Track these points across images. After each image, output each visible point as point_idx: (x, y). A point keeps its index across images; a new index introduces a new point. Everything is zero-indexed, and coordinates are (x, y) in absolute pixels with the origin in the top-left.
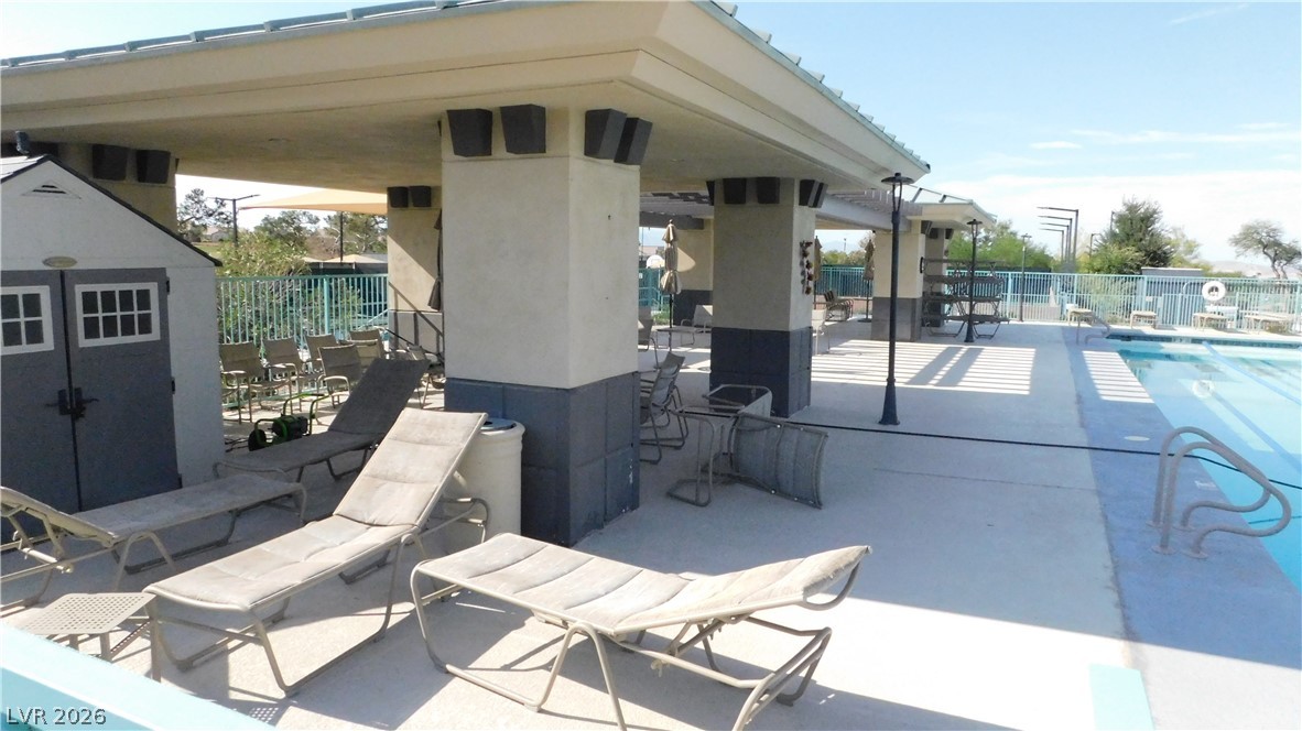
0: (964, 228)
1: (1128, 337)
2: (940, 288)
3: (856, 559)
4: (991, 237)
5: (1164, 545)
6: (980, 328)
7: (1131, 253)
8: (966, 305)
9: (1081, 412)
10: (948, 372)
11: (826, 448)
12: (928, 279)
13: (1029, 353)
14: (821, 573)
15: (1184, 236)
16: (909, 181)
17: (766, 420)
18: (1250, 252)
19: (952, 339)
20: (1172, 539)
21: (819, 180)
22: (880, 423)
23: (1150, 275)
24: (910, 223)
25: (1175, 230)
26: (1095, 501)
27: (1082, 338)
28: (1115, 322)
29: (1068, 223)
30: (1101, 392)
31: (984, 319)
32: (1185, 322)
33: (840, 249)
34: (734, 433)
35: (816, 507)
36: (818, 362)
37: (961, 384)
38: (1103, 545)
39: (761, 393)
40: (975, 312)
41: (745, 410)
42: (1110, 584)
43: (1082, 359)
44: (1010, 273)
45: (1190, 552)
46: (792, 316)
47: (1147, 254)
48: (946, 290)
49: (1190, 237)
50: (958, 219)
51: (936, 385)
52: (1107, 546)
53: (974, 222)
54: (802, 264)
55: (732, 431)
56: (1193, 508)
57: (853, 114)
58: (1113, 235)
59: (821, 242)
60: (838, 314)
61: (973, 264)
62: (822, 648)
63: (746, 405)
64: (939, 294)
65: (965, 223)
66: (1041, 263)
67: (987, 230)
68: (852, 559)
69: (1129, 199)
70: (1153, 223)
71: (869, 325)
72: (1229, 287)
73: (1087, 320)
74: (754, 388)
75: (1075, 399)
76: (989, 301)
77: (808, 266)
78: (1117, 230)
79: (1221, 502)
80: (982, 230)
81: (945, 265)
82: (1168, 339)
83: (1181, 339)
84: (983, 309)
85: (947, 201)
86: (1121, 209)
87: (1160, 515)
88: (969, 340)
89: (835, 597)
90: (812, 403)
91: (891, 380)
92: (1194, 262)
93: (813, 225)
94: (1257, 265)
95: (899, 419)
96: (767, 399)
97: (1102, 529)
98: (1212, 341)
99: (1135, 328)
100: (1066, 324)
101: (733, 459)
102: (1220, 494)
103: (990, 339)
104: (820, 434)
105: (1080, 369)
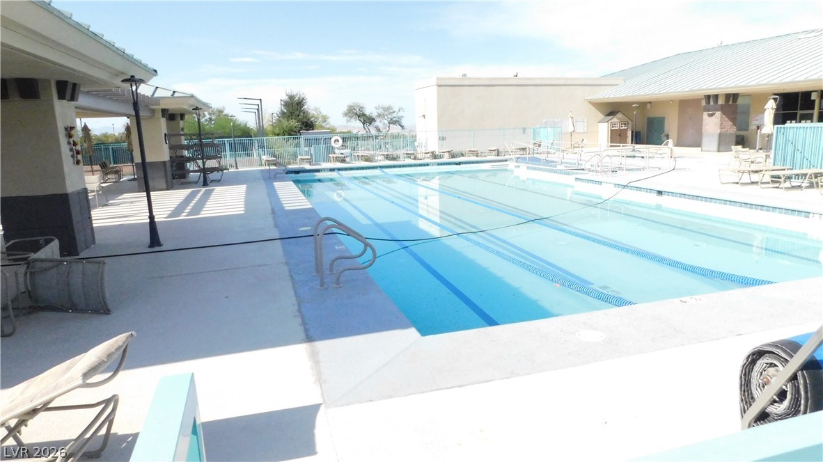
0: (190, 113)
1: (297, 172)
2: (182, 152)
3: (124, 343)
4: (213, 118)
5: (322, 284)
6: (211, 176)
7: (294, 123)
8: (200, 162)
9: (274, 218)
10: (193, 206)
11: (106, 272)
12: (171, 148)
13: (242, 188)
14: (97, 360)
15: (320, 113)
16: (141, 81)
17: (57, 261)
18: (353, 120)
19: (194, 185)
20: (325, 281)
21: (72, 80)
22: (149, 247)
23: (306, 135)
24: (153, 111)
25: (316, 109)
26: (286, 268)
27: (272, 176)
28: (290, 164)
29: (257, 107)
30: (285, 205)
31: (212, 170)
32: (327, 160)
33: (110, 132)
34: (28, 277)
35: (106, 314)
36: (95, 213)
37: (203, 213)
38: (292, 293)
39: (48, 242)
40: (206, 166)
41: (33, 256)
42: (297, 314)
43: (273, 187)
44: (226, 140)
45: (334, 285)
46: (68, 182)
47: (303, 124)
48: (186, 153)
49: (324, 113)
50: (185, 107)
51: (186, 216)
52: (293, 293)
53: (197, 108)
54: (69, 143)
55: (26, 274)
56: (333, 261)
57: (85, 31)
58: (283, 113)
59: (89, 127)
60: (112, 177)
61: (200, 135)
62: (114, 410)
63: (35, 253)
64: (182, 157)
65: (191, 109)
66: (246, 133)
67: (210, 114)
68: (121, 344)
69: (289, 92)
70: (303, 105)
71: (136, 183)
72: (344, 139)
73: (275, 165)
74: (41, 239)
75: (270, 211)
76: (214, 158)
77: (75, 144)
78: (285, 111)
79: (348, 255)
80: (206, 113)
81: (183, 138)
82: (318, 171)
83: (324, 170)
84: (211, 163)
85: (176, 95)
86: (285, 98)
87: (319, 268)
88: (205, 184)
89: (112, 373)
90: (97, 242)
91: (151, 217)
92: (327, 126)
93: (74, 114)
94: (356, 126)
95: (162, 242)
96: (54, 246)
97: (290, 284)
98: (339, 169)
99: (301, 166)
100: (263, 168)
101: (30, 294)
102: (347, 250)
103: (218, 182)
104: (99, 263)
105: (273, 194)
